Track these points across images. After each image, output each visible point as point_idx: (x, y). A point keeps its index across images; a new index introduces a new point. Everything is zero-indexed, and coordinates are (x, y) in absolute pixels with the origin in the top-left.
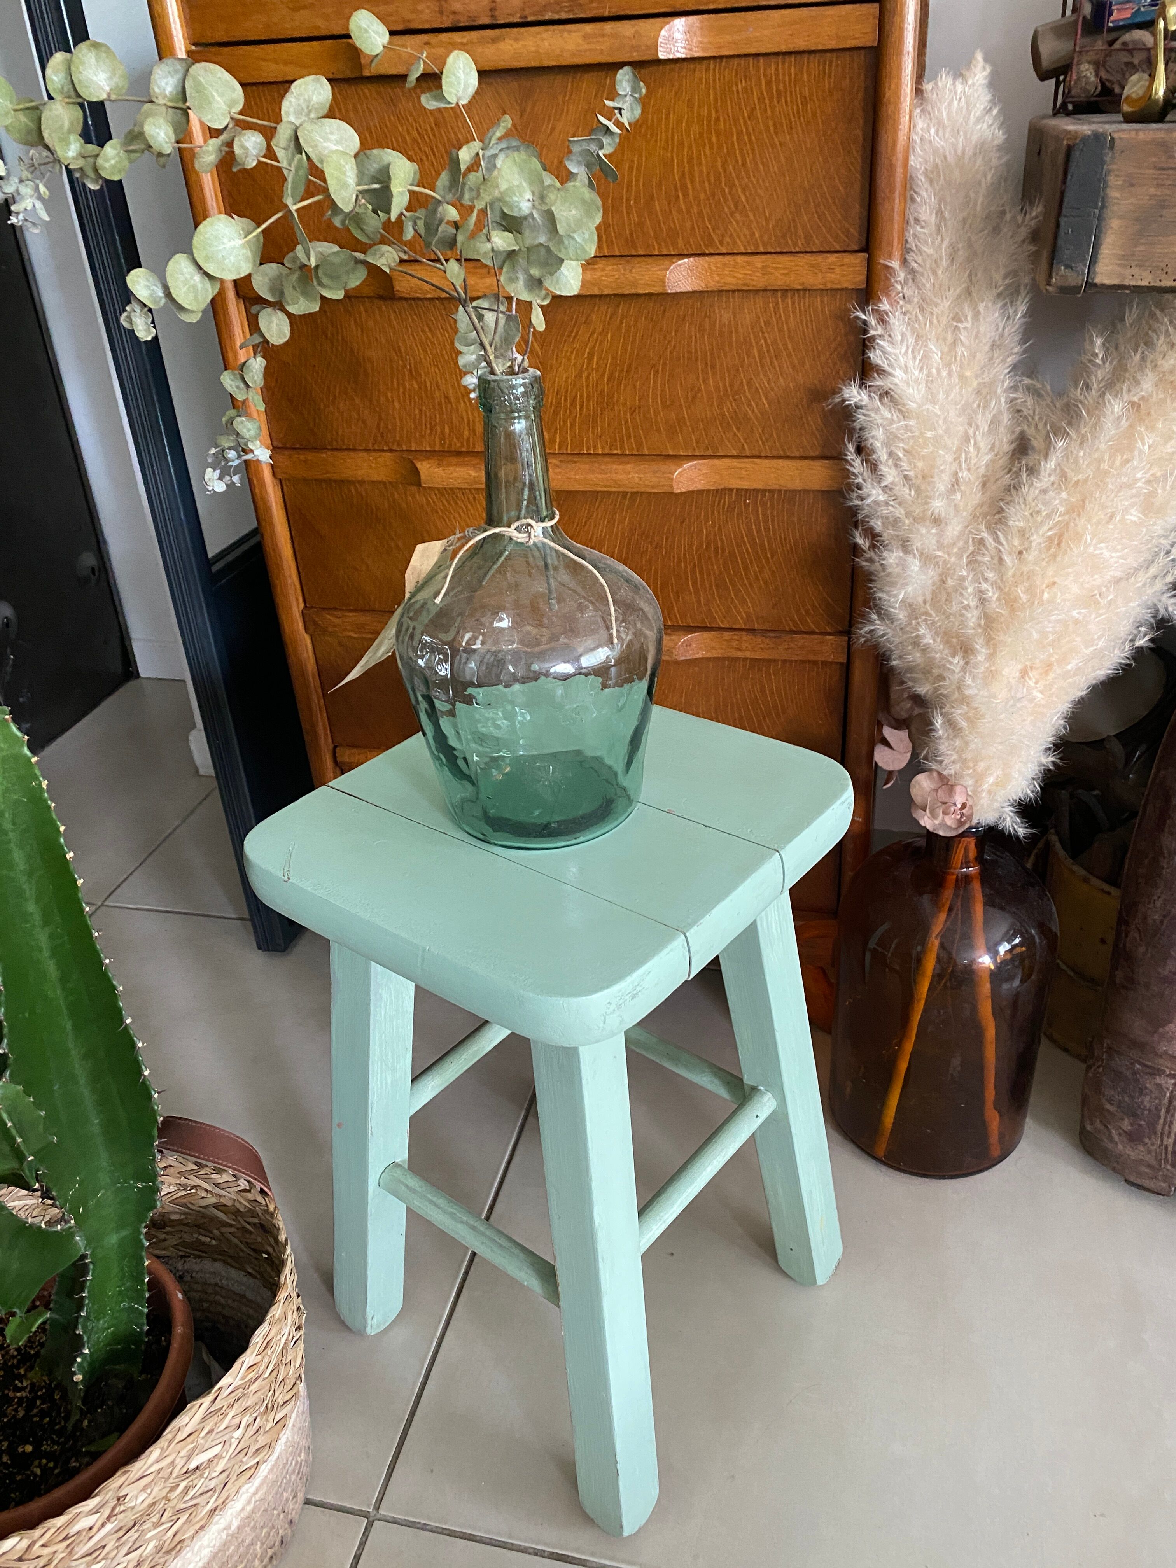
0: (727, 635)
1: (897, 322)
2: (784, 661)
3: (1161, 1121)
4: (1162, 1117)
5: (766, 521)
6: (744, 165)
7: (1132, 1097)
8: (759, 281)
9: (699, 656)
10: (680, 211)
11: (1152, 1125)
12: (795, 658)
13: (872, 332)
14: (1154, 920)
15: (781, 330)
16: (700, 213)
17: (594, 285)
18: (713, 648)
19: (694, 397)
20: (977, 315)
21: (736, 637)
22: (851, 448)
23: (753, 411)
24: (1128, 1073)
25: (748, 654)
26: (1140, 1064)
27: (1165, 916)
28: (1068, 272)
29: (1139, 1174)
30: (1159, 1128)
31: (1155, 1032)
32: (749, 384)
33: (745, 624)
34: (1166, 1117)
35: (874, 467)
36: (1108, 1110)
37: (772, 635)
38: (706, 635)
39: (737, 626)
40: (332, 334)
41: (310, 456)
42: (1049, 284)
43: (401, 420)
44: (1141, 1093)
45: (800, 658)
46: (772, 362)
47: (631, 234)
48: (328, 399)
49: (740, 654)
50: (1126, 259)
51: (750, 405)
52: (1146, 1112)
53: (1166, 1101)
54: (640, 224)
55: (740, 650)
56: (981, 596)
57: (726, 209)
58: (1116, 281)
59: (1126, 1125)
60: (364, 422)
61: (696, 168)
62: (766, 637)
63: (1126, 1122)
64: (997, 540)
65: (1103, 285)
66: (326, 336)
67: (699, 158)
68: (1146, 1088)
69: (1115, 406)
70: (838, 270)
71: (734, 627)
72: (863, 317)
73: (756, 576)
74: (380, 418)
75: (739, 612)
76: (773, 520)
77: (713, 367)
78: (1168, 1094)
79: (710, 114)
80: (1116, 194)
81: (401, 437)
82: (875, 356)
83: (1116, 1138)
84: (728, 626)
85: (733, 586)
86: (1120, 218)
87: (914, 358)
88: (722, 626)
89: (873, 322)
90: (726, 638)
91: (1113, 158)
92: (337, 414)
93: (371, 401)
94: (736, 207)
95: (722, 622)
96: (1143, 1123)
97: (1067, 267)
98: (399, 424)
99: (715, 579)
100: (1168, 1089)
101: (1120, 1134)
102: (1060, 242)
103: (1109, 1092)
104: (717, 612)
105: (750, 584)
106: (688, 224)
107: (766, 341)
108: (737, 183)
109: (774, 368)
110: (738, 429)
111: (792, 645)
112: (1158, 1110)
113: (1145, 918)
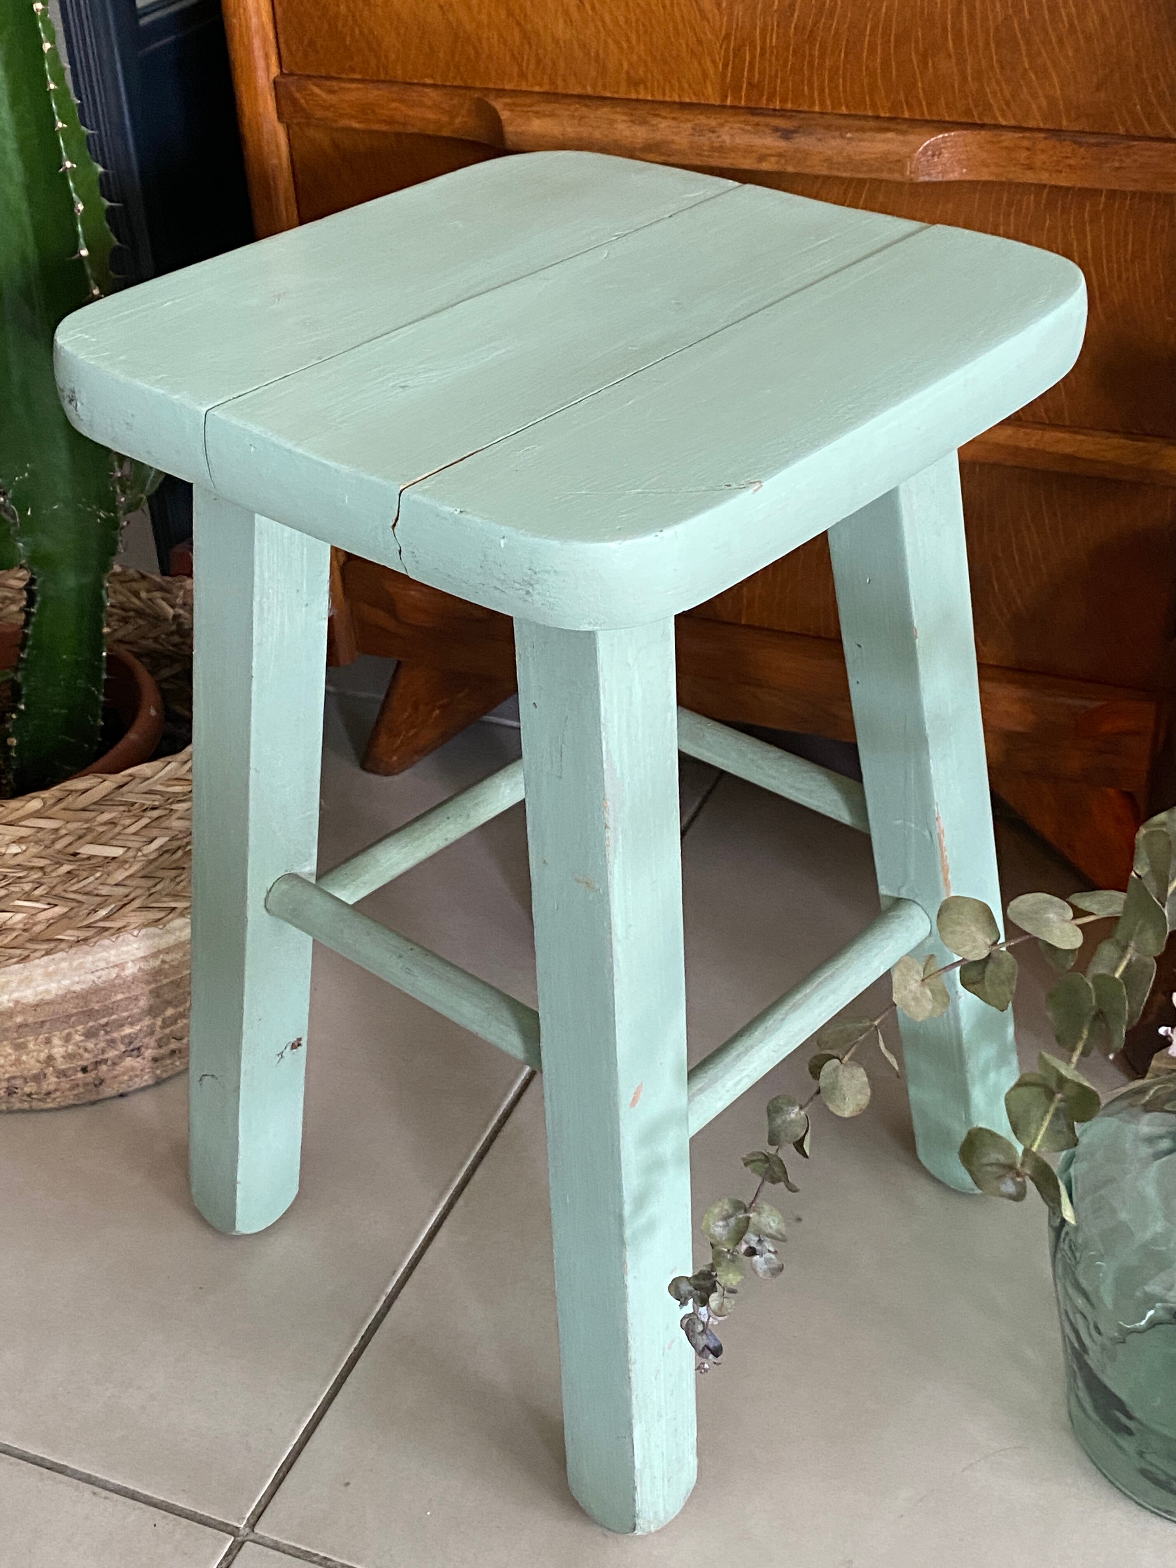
0: (1009, 138)
2: (1112, 194)
9: (953, 176)
12: (1130, 187)
18: (984, 164)
21: (1026, 143)
25: (1044, 178)
33: (1045, 119)
37: (1092, 140)
38: (969, 136)
39: (1032, 124)
45: (1140, 187)
49: (1030, 177)
55: (1030, 167)
62: (1081, 144)
71: (1024, 125)
73: (1072, 24)
75: (1034, 96)
84: (1013, 123)
85: (1028, 43)
88: (1004, 123)
90: (1006, 144)
95: (1004, 116)
99: (997, 29)
104: (994, 93)
105: (1060, 41)
111: (1128, 162)
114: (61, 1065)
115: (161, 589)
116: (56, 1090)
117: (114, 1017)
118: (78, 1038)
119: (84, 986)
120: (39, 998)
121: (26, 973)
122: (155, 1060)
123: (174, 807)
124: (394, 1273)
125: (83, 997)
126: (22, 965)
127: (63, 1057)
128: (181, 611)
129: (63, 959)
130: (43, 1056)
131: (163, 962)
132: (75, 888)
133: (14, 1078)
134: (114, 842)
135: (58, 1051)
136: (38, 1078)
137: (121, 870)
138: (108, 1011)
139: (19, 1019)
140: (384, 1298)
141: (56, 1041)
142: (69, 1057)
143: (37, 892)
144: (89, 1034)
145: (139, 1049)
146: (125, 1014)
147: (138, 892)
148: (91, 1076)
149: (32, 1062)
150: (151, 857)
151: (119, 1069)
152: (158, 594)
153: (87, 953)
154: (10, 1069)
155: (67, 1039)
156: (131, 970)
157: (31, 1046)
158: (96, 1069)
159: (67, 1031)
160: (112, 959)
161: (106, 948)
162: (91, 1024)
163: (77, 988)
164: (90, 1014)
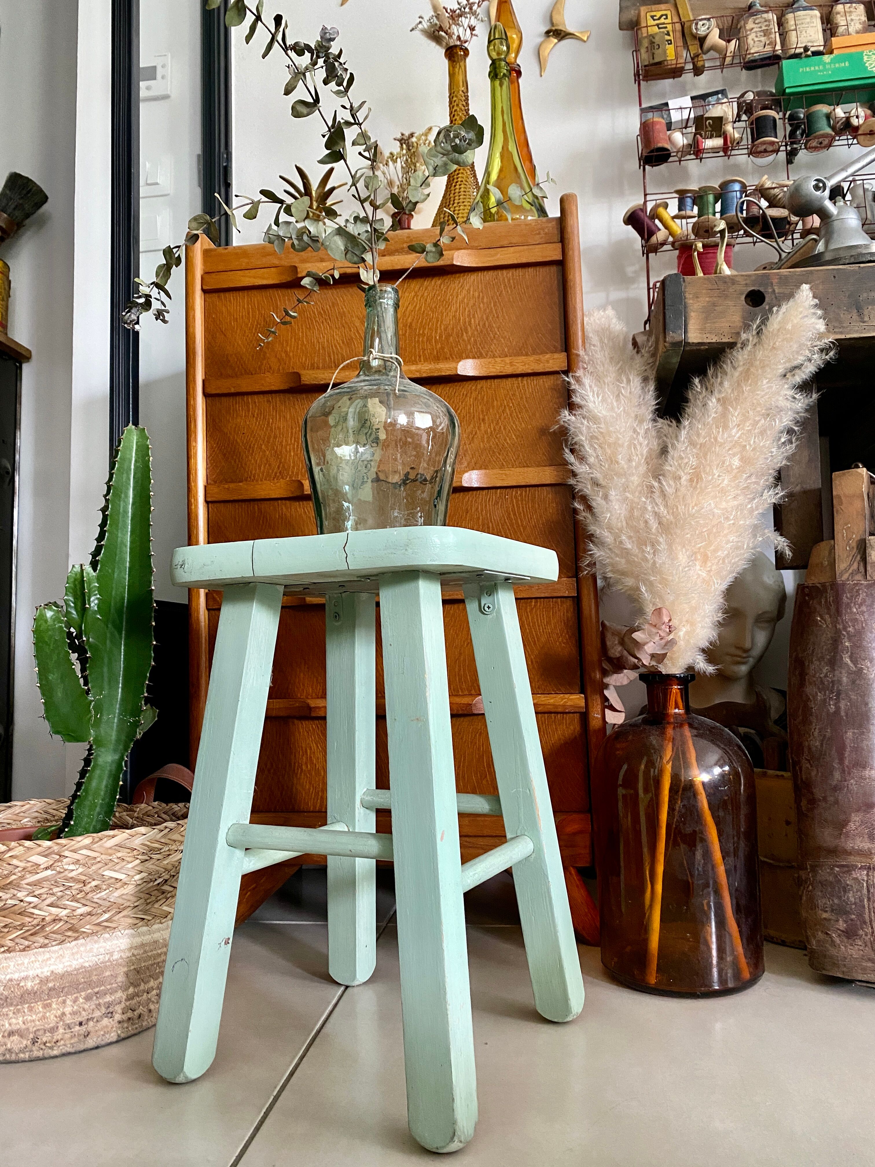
1: (587, 381)
2: (536, 598)
3: (867, 910)
4: (866, 906)
5: (518, 508)
6: (498, 317)
7: (840, 898)
8: (509, 370)
10: (463, 340)
11: (861, 915)
13: (573, 387)
14: (816, 747)
15: (521, 398)
16: (475, 341)
17: (417, 372)
19: (473, 438)
20: (629, 381)
22: (567, 451)
23: (507, 443)
24: (831, 878)
26: (838, 866)
27: (823, 740)
28: (674, 335)
29: (864, 969)
30: (867, 916)
31: (841, 834)
32: (505, 429)
34: (869, 905)
35: (582, 459)
36: (825, 919)
40: (257, 415)
41: (232, 485)
42: (665, 342)
43: (294, 462)
44: (845, 892)
45: (546, 595)
46: (517, 416)
47: (437, 353)
48: (249, 451)
50: (702, 330)
51: (505, 440)
52: (853, 906)
53: (865, 891)
54: (442, 348)
56: (656, 514)
57: (489, 339)
58: (700, 341)
59: (842, 925)
60: (270, 465)
61: (472, 320)
63: (841, 922)
64: (660, 482)
65: (693, 343)
66: (254, 416)
67: (474, 315)
68: (848, 885)
69: (712, 402)
70: (551, 361)
72: (567, 379)
74: (280, 462)
76: (523, 507)
77: (483, 420)
78: (865, 885)
79: (479, 295)
80: (691, 301)
81: (293, 472)
82: (576, 399)
83: (837, 940)
86: (694, 312)
87: (598, 397)
89: (572, 381)
91: (685, 286)
92: (253, 461)
93: (276, 452)
94: (494, 337)
96: (853, 916)
97: (673, 332)
98: (292, 465)
100: (863, 880)
101: (839, 936)
102: (667, 321)
103: (821, 902)
106: (469, 347)
107: (513, 404)
108: (494, 325)
109: (519, 418)
110: (499, 454)
111: (541, 587)
112: (862, 901)
113: (810, 749)
114: (68, 1020)
115: (127, 810)
116: (62, 1039)
117: (103, 988)
118: (81, 1000)
119: (91, 964)
120: (65, 969)
121: (61, 952)
122: (119, 1022)
123: (152, 856)
124: (275, 1088)
125: (88, 972)
126: (60, 946)
127: (70, 1014)
128: (135, 822)
129: (82, 945)
130: (59, 1013)
131: (133, 955)
132: (98, 896)
133: (38, 1030)
134: (123, 871)
135: (68, 1010)
136: (53, 1030)
137: (122, 888)
138: (101, 983)
139: (51, 985)
140: (272, 1097)
141: (69, 1002)
142: (74, 1013)
143: (79, 896)
144: (88, 998)
145: (112, 1013)
146: (108, 987)
147: (128, 904)
148: (84, 1028)
149: (52, 1016)
150: (138, 883)
151: (99, 1025)
152: (125, 813)
153: (96, 942)
154: (37, 1023)
155: (75, 1001)
156: (116, 956)
157: (54, 1006)
158: (87, 1023)
159: (75, 995)
160: (108, 948)
161: (106, 940)
162: (89, 991)
163: (87, 965)
164: (90, 984)
